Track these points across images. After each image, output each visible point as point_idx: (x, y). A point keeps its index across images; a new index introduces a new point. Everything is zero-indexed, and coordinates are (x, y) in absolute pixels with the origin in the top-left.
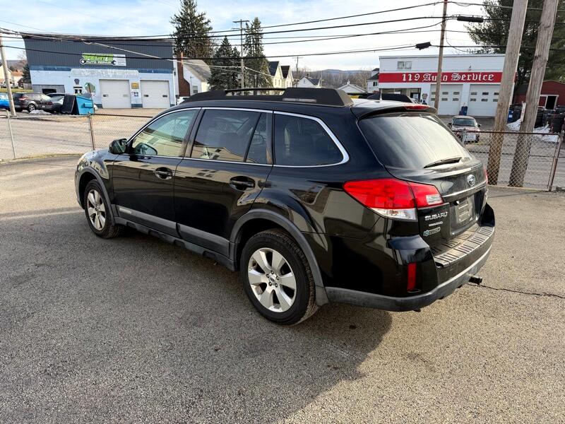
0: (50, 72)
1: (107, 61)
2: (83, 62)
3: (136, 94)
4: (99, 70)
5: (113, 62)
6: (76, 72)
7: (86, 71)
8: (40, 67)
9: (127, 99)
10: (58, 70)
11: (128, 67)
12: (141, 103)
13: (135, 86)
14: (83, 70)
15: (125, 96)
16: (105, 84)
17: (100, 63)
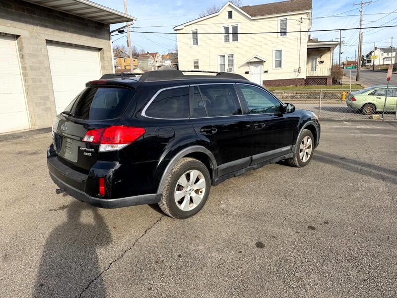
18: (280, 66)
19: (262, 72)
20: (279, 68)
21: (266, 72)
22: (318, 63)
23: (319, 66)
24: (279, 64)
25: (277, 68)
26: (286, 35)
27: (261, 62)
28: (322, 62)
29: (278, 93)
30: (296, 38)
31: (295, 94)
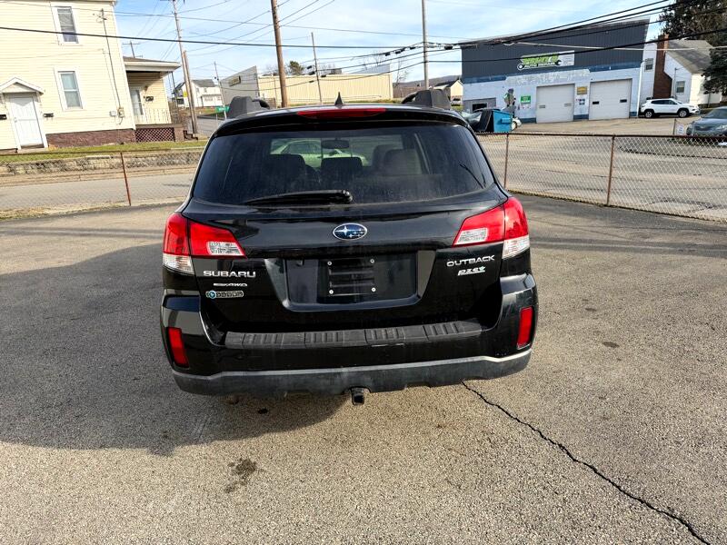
0: (482, 84)
1: (550, 61)
2: (521, 67)
3: (582, 102)
4: (539, 75)
5: (557, 63)
6: (512, 81)
7: (522, 78)
8: (475, 79)
9: (568, 110)
10: (492, 80)
11: (577, 66)
12: (586, 113)
13: (583, 91)
14: (520, 77)
15: (566, 105)
16: (544, 93)
17: (541, 65)
18: (79, 104)
19: (40, 116)
20: (78, 108)
21: (49, 116)
22: (143, 100)
23: (146, 105)
24: (74, 99)
25: (72, 109)
26: (76, 40)
27: (33, 94)
28: (150, 99)
29: (98, 158)
30: (99, 50)
31: (134, 159)
